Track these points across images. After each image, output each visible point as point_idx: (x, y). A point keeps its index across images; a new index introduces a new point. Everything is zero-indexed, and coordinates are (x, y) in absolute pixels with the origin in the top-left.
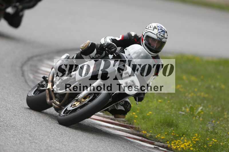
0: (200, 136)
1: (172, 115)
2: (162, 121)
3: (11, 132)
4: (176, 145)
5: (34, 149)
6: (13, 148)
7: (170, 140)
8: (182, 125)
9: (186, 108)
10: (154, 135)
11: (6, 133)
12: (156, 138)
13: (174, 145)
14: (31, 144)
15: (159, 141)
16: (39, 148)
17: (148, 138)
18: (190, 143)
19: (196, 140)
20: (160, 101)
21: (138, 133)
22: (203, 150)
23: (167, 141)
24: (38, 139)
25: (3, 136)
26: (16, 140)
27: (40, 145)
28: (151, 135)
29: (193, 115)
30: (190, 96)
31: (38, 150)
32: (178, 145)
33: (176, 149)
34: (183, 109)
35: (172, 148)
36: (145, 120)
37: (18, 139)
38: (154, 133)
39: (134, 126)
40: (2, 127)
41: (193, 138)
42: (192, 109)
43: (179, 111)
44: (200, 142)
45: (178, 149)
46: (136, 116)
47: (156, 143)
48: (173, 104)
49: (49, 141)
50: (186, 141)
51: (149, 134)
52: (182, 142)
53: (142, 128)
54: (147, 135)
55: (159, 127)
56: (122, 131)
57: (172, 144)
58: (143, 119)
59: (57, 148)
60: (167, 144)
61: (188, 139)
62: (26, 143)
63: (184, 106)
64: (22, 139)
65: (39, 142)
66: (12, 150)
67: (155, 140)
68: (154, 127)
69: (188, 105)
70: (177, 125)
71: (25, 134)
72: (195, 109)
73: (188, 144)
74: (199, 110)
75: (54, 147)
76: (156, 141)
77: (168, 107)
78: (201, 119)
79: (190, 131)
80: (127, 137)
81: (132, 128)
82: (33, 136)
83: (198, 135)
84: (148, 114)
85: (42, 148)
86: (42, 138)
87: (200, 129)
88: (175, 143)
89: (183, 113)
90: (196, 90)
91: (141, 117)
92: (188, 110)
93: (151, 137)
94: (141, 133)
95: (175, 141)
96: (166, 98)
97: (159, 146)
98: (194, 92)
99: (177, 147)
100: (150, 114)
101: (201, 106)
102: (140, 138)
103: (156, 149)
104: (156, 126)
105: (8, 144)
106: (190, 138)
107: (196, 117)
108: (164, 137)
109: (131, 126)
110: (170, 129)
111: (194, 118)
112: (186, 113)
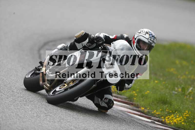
0: (190, 113)
1: (167, 94)
2: (158, 99)
3: (30, 106)
4: (170, 120)
5: (49, 121)
6: (31, 120)
7: (165, 116)
8: (174, 103)
9: (178, 88)
10: (151, 111)
11: (25, 107)
12: (153, 114)
13: (168, 120)
14: (47, 117)
15: (155, 117)
16: (53, 121)
17: (145, 113)
18: (182, 118)
19: (187, 115)
20: (156, 82)
21: (137, 109)
22: (192, 124)
23: (162, 117)
24: (52, 113)
25: (22, 109)
26: (34, 113)
27: (54, 118)
28: (148, 111)
29: (184, 94)
30: (182, 78)
31: (52, 122)
32: (171, 120)
33: (170, 123)
34: (176, 89)
35: (166, 122)
36: (143, 98)
37: (35, 112)
38: (151, 109)
39: (134, 103)
40: (21, 102)
41: (184, 114)
42: (183, 89)
43: (172, 90)
44: (190, 118)
45: (171, 123)
46: (136, 95)
47: (153, 118)
48: (167, 85)
49: (62, 114)
50: (178, 117)
51: (147, 110)
52: (174, 118)
53: (140, 105)
54: (145, 111)
55: (155, 105)
56: (124, 107)
57: (166, 119)
58: (142, 98)
59: (69, 121)
60: (162, 118)
61: (180, 115)
62: (42, 116)
63: (176, 87)
64: (39, 113)
65: (53, 115)
66: (30, 122)
67: (151, 115)
68: (151, 104)
69: (181, 86)
70: (170, 103)
71: (42, 108)
72: (186, 89)
73: (180, 119)
74: (190, 90)
75: (66, 119)
76: (153, 116)
77: (163, 87)
78: (191, 98)
79: (181, 108)
80: (128, 112)
81: (132, 104)
82: (48, 110)
83: (188, 112)
84: (146, 93)
85: (56, 121)
86: (56, 112)
87: (190, 107)
88: (168, 118)
89: (176, 93)
90: (187, 73)
91: (140, 95)
92: (180, 90)
93: (149, 112)
94: (139, 109)
95: (169, 116)
96: (161, 79)
97: (155, 120)
98: (185, 74)
99: (170, 122)
100: (148, 93)
101: (191, 87)
102: (139, 113)
103: (153, 122)
104: (153, 104)
105: (26, 117)
106: (182, 115)
107: (187, 96)
108: (159, 113)
109: (131, 102)
110: (165, 106)
111: (185, 97)
112: (178, 93)
